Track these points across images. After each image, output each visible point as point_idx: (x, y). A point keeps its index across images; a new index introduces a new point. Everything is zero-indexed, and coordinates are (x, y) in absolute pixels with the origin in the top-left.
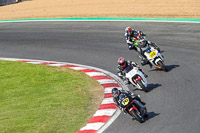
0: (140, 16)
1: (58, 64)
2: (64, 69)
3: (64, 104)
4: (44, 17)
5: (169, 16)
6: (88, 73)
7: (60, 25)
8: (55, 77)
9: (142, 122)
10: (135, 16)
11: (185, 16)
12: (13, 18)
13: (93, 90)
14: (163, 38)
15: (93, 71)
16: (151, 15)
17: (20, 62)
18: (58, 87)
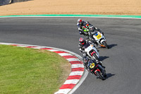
0: (97, 13)
1: (39, 48)
2: (43, 51)
3: (43, 76)
4: (30, 14)
6: (59, 54)
7: (40, 20)
8: (37, 56)
10: (93, 13)
11: (129, 13)
13: (63, 66)
15: (63, 52)
16: (104, 13)
17: (12, 46)
18: (38, 63)
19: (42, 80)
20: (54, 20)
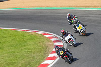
0: (72, 6)
1: (30, 31)
2: (33, 33)
3: (33, 51)
4: (24, 7)
5: (87, 6)
6: (45, 36)
8: (29, 37)
9: (70, 63)
10: (69, 6)
11: (94, 6)
12: (7, 8)
14: (83, 17)
15: (48, 34)
16: (77, 6)
17: (11, 30)
18: (30, 42)
19: (33, 54)
20: (41, 11)
